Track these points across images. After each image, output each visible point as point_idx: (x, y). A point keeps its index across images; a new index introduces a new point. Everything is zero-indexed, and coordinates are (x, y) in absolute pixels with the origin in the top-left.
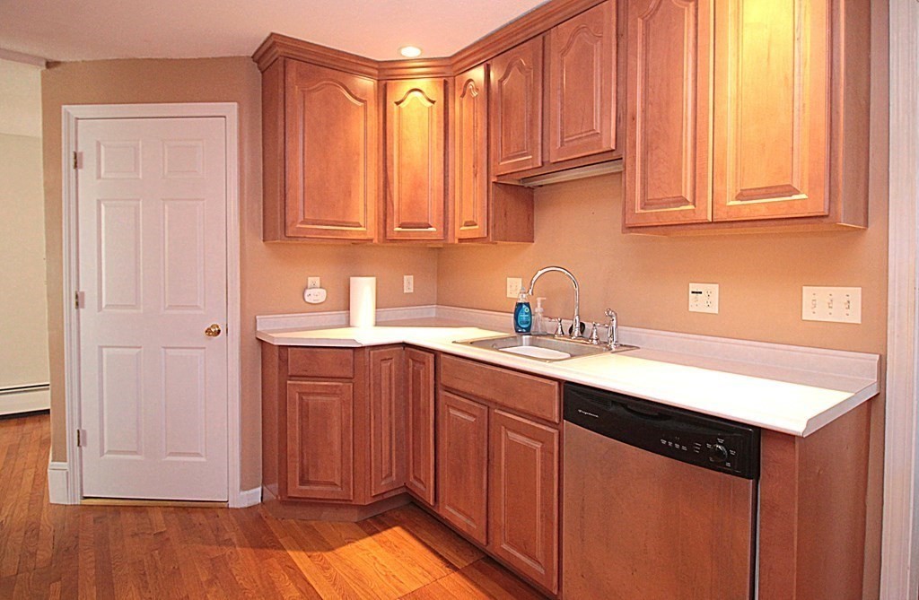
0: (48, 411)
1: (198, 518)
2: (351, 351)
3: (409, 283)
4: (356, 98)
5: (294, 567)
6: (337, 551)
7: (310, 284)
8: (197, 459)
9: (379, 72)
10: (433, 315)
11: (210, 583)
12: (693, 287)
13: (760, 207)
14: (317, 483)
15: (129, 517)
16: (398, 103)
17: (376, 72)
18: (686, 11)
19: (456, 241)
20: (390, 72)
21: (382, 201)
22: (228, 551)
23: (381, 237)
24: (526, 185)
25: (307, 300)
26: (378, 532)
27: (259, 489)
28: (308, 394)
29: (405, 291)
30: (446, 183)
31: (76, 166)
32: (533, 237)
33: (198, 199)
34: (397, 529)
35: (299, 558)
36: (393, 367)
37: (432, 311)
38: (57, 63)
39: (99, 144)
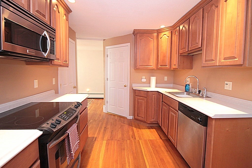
0: (103, 98)
1: (122, 119)
2: (146, 92)
3: (166, 78)
4: (151, 39)
5: (133, 130)
6: (141, 130)
7: (143, 78)
8: (122, 108)
9: (157, 31)
10: (172, 86)
11: (120, 128)
12: (226, 83)
13: (228, 62)
14: (140, 117)
15: (112, 116)
16: (161, 38)
17: (156, 32)
18: (216, 11)
19: (173, 69)
20: (160, 31)
21: (157, 60)
22: (124, 124)
23: (157, 68)
24: (189, 55)
25: (142, 81)
26: (150, 129)
27: (132, 116)
28: (139, 99)
29: (165, 80)
30: (171, 56)
31: (107, 57)
32: (192, 68)
33: (123, 62)
34: (154, 130)
35: (135, 129)
36: (155, 96)
37: (172, 85)
38: (105, 40)
39: (110, 53)
